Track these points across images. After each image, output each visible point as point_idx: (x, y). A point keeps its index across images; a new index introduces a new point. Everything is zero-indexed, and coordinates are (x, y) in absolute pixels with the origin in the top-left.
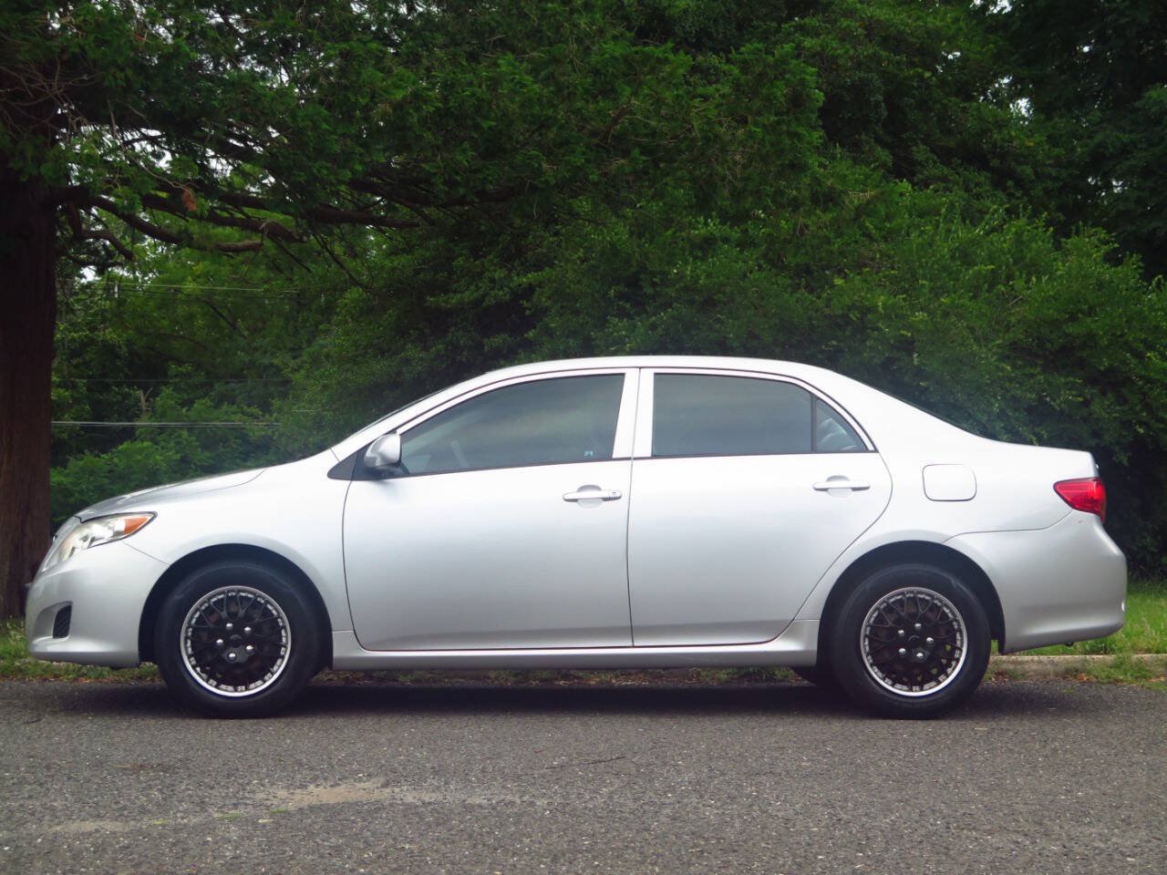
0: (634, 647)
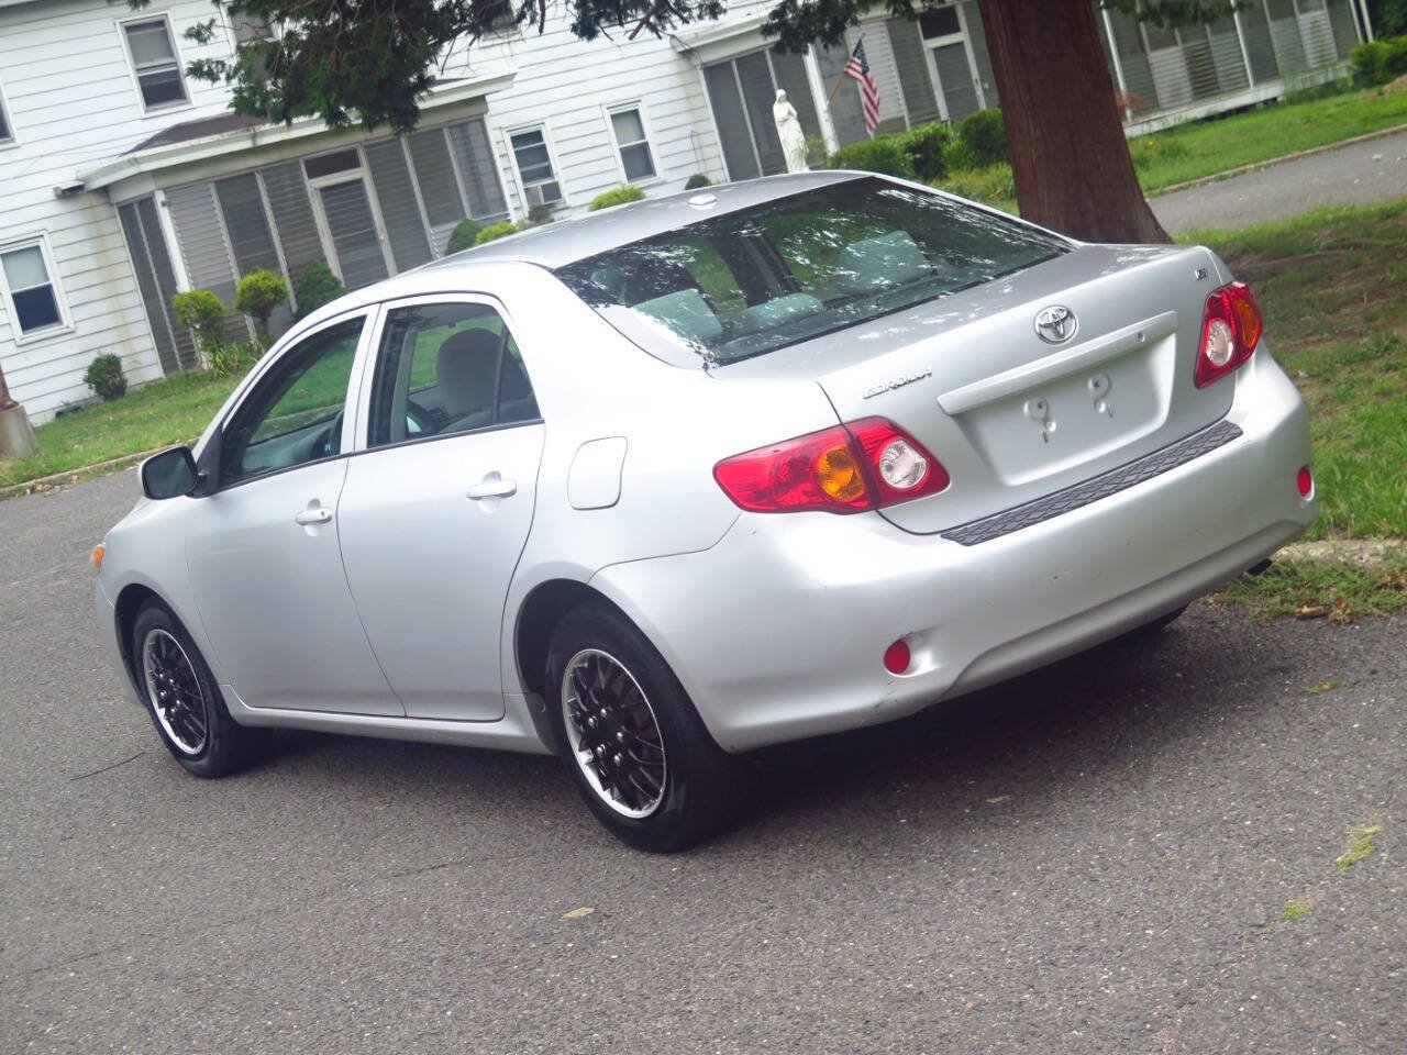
0: (406, 717)
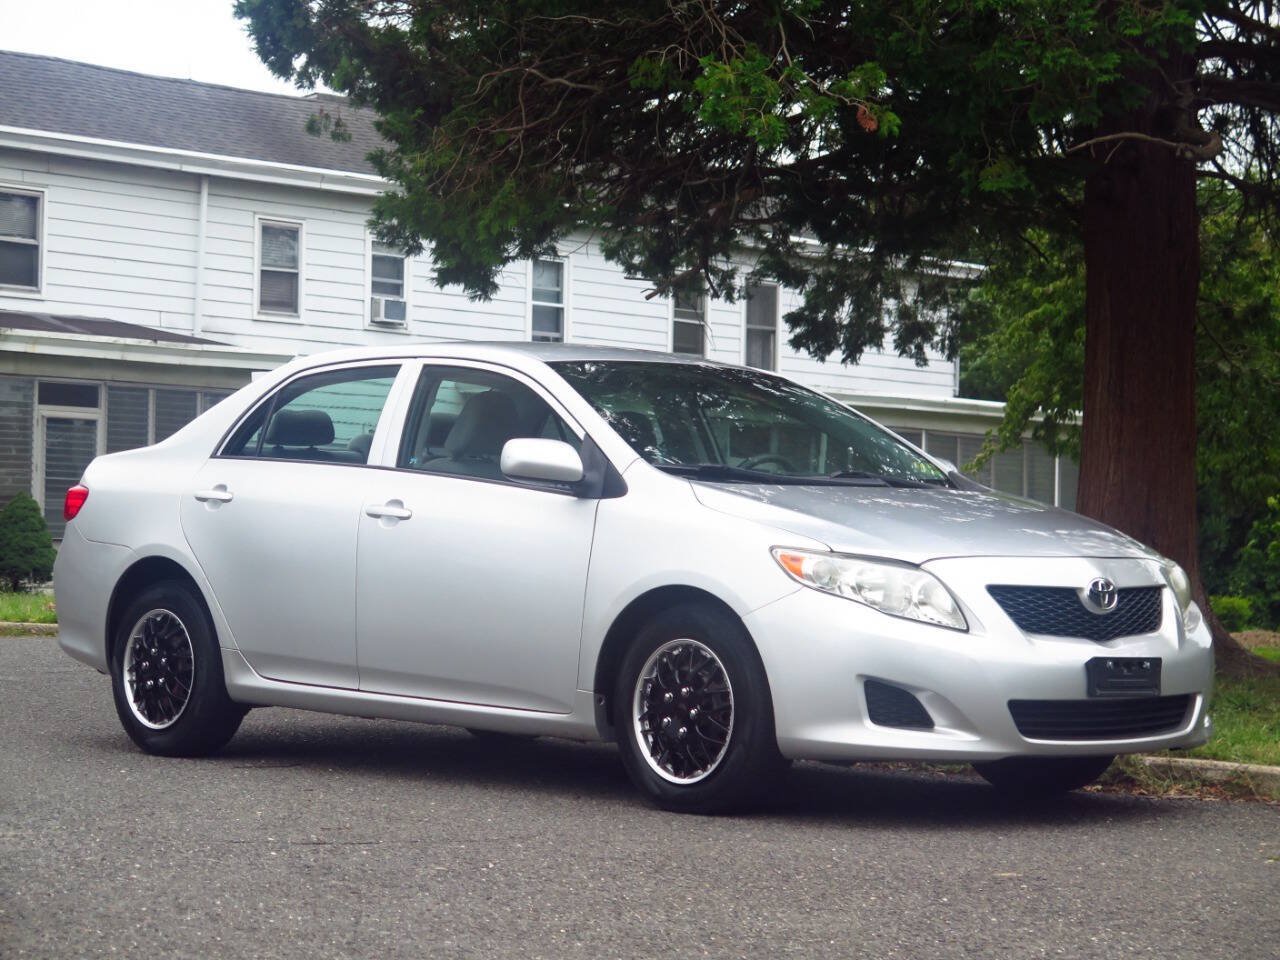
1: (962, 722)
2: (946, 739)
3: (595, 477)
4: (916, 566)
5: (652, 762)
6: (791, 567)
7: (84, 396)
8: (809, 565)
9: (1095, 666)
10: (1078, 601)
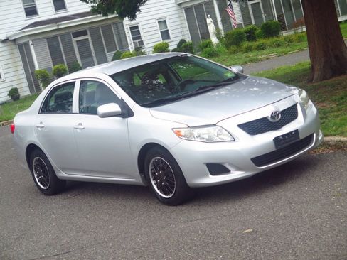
1: (239, 169)
2: (235, 175)
3: (125, 111)
4: (215, 125)
5: (159, 192)
6: (178, 134)
7: (84, 33)
8: (183, 133)
9: (276, 140)
10: (268, 120)
